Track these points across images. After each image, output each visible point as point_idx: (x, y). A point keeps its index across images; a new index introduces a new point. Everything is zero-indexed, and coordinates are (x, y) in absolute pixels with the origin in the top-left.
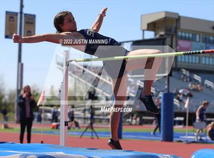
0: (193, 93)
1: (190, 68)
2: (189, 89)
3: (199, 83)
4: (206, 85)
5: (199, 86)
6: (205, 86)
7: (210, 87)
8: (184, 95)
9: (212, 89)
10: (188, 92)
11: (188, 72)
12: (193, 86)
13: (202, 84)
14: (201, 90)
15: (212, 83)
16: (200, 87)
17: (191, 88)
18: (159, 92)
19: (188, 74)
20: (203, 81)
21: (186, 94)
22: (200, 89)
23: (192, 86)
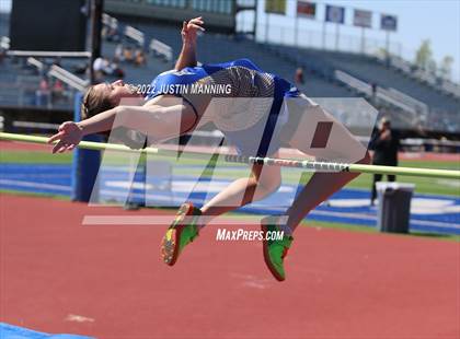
0: (126, 70)
1: (120, 11)
2: (116, 61)
3: (138, 47)
4: (155, 51)
5: (138, 53)
6: (151, 54)
7: (162, 56)
8: (104, 73)
9: (166, 61)
10: (114, 66)
11: (114, 20)
12: (126, 52)
13: (146, 48)
14: (144, 62)
15: (168, 48)
16: (141, 55)
17: (122, 58)
18: (49, 66)
19: (114, 24)
20: (147, 43)
21: (109, 70)
22: (140, 59)
23: (122, 54)
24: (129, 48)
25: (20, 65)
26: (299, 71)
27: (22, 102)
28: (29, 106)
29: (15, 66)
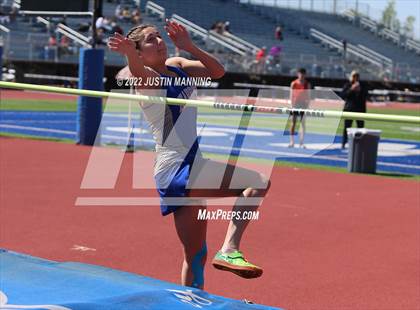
0: (124, 27)
4: (150, 11)
5: (135, 12)
6: (147, 14)
7: (157, 15)
8: (105, 30)
9: (160, 20)
10: (114, 24)
12: (125, 12)
13: (142, 9)
15: (162, 8)
17: (121, 17)
18: (56, 23)
20: (143, 4)
21: (109, 28)
22: (136, 18)
23: (121, 14)
24: (127, 9)
25: (31, 23)
26: (278, 29)
27: (32, 56)
28: (38, 60)
29: (26, 24)
